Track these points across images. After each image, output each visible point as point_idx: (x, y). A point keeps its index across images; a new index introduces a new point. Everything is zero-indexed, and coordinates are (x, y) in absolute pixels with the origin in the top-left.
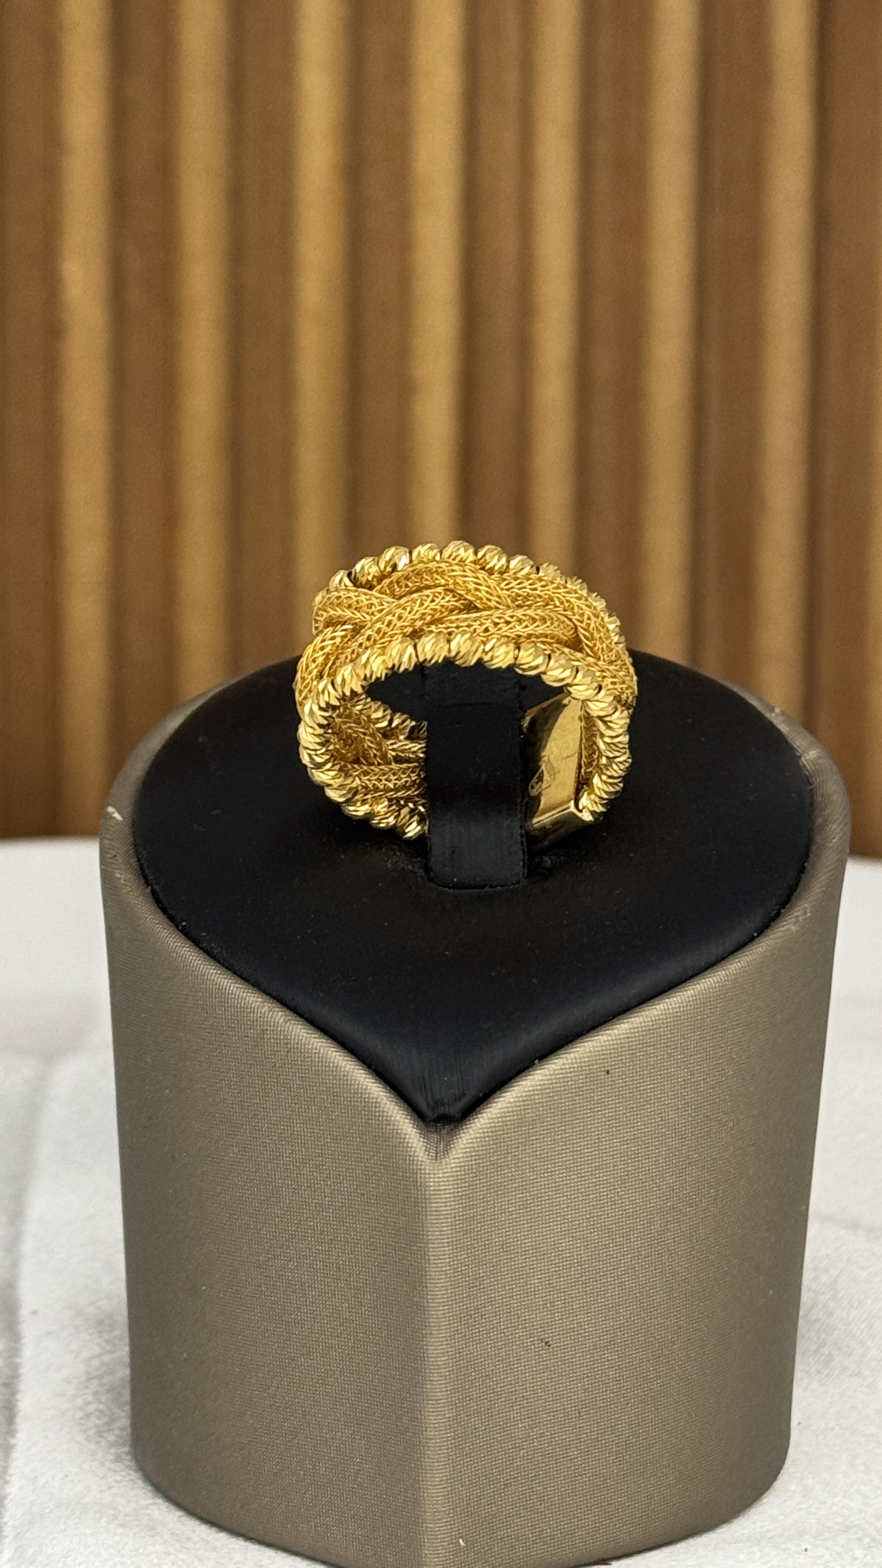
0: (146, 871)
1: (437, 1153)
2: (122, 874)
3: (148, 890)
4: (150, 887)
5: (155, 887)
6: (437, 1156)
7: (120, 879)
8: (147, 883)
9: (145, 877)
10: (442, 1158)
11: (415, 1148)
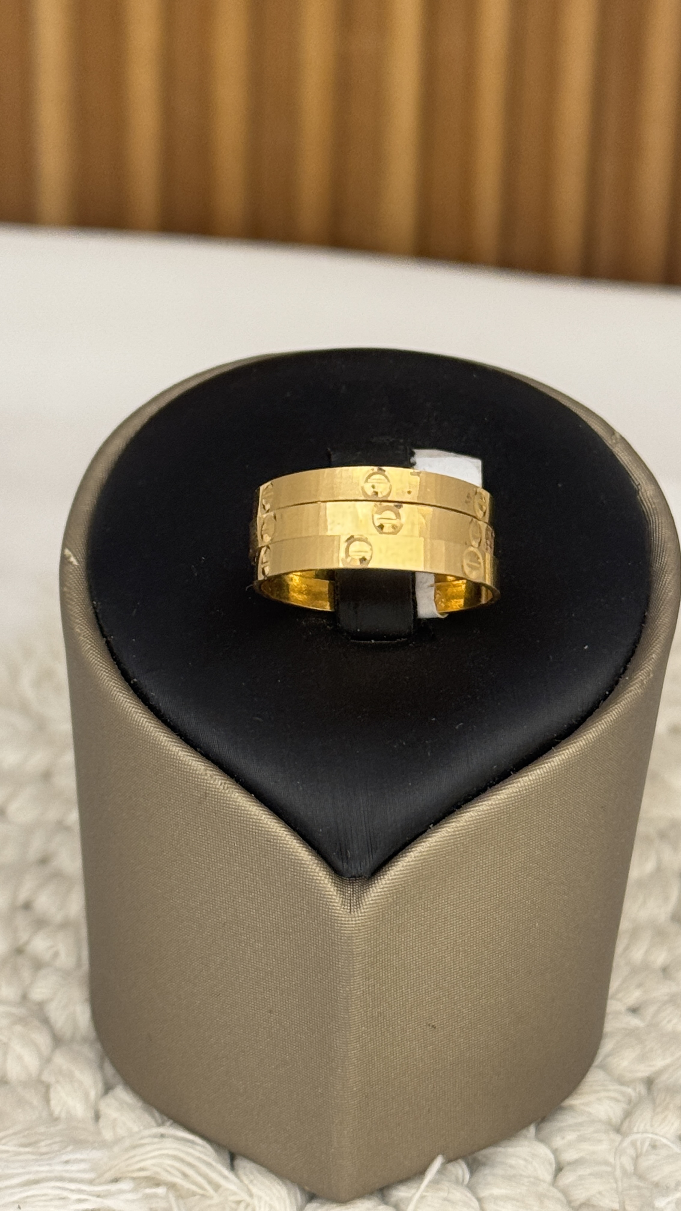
0: (101, 622)
1: (350, 906)
2: (81, 629)
3: (104, 642)
5: (109, 639)
8: (104, 636)
9: (101, 628)
10: (355, 910)
11: (334, 902)
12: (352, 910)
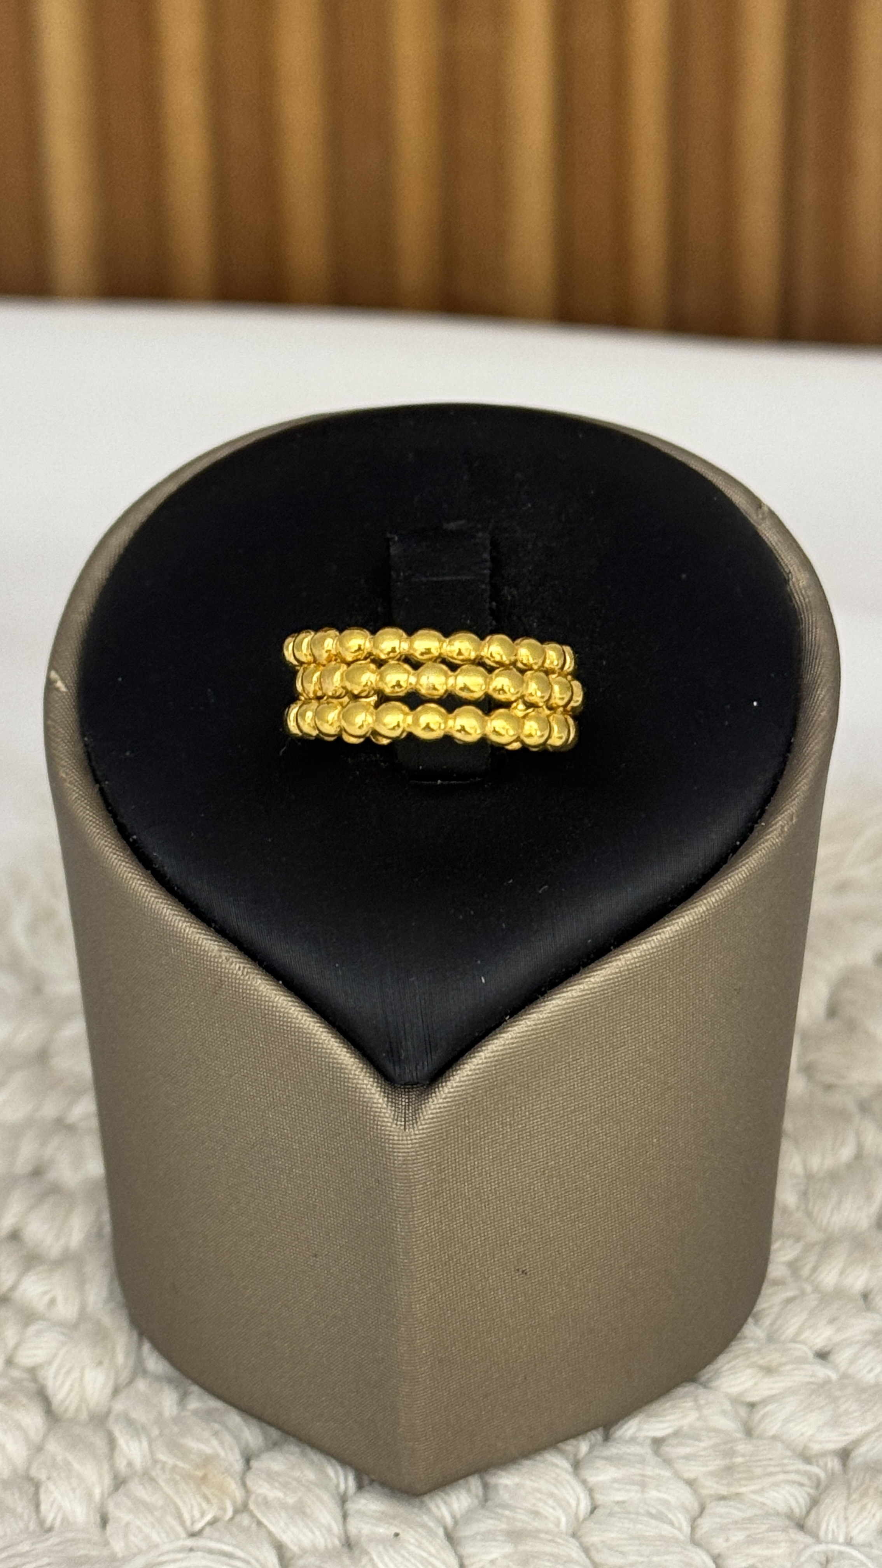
0: (94, 763)
1: (405, 1121)
2: (67, 774)
3: (97, 790)
4: (98, 785)
5: (103, 785)
6: (405, 1126)
7: (65, 780)
8: (97, 780)
9: (94, 772)
10: (411, 1126)
11: (383, 1117)
12: (407, 1127)
